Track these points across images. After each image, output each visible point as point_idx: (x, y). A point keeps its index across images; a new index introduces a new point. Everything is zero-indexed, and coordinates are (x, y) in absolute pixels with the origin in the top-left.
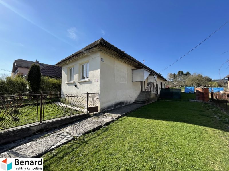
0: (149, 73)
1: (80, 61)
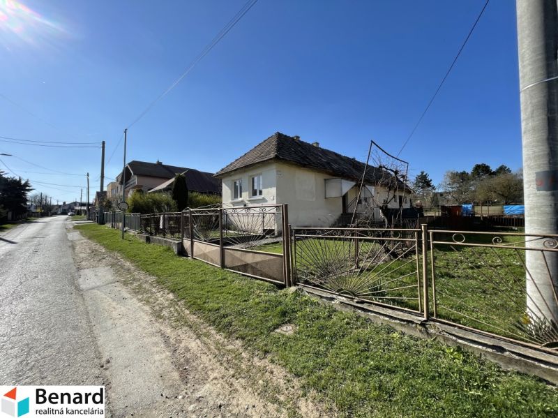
0: (354, 183)
1: (251, 173)
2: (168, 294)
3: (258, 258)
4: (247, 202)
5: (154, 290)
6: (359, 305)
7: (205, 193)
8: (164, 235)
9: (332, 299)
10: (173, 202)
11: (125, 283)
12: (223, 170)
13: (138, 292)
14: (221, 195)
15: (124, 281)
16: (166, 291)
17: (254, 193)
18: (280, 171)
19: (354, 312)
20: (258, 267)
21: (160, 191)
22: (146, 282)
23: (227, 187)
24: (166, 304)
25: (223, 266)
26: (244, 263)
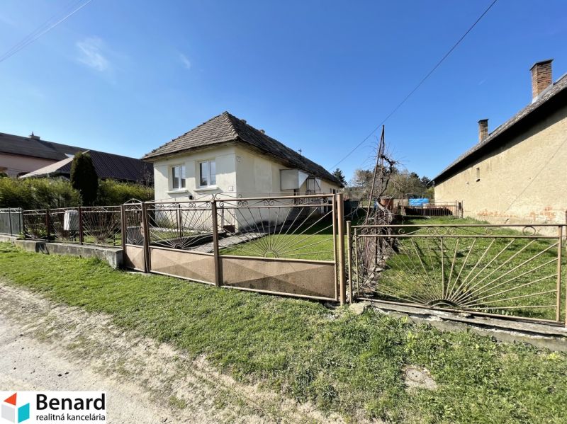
0: (307, 176)
1: (199, 158)
2: (158, 346)
3: (289, 269)
4: (193, 194)
5: (120, 342)
6: (469, 320)
7: (125, 181)
8: (82, 240)
9: (427, 316)
10: (74, 193)
11: (42, 337)
12: (155, 151)
13: (86, 353)
14: (151, 184)
15: (38, 333)
16: (151, 342)
17: (203, 183)
18: (239, 157)
19: (468, 330)
20: (289, 280)
21: (44, 176)
22: (91, 328)
23: (161, 174)
24: (170, 369)
25: (220, 282)
26: (262, 277)
